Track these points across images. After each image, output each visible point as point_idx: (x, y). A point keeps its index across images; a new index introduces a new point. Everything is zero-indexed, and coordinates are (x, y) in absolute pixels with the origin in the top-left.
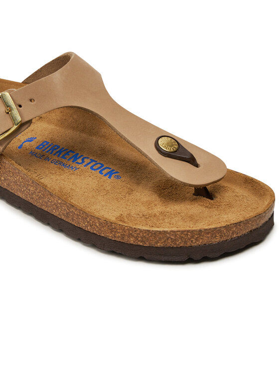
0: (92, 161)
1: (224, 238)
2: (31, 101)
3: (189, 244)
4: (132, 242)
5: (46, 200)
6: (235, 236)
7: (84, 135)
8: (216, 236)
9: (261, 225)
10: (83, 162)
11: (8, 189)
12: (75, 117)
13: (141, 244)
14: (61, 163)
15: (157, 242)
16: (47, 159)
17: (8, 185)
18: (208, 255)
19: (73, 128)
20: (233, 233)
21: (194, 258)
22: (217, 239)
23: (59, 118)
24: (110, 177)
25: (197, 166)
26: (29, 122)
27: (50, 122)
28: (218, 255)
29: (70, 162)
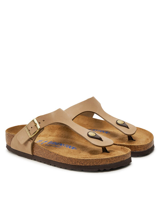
0: (67, 145)
1: (111, 163)
2: (43, 121)
3: (98, 164)
4: (78, 165)
5: (49, 155)
6: (115, 162)
7: (65, 139)
8: (108, 161)
9: (125, 159)
10: (64, 145)
11: (37, 155)
12: (62, 133)
13: (82, 165)
14: (55, 146)
15: (87, 164)
16: (51, 146)
17: (37, 153)
18: (105, 169)
19: (61, 137)
20: (114, 161)
21: (100, 169)
22: (108, 163)
23: (56, 134)
24: (73, 149)
25: (102, 141)
26: (43, 129)
27: (53, 136)
28: (109, 169)
29: (59, 146)
